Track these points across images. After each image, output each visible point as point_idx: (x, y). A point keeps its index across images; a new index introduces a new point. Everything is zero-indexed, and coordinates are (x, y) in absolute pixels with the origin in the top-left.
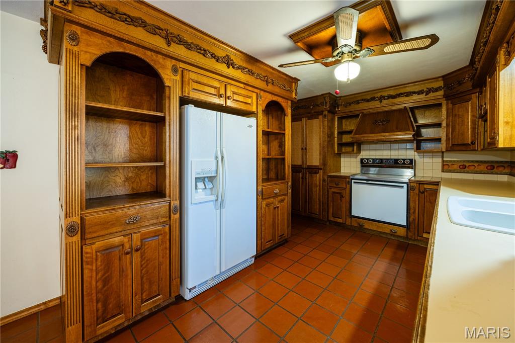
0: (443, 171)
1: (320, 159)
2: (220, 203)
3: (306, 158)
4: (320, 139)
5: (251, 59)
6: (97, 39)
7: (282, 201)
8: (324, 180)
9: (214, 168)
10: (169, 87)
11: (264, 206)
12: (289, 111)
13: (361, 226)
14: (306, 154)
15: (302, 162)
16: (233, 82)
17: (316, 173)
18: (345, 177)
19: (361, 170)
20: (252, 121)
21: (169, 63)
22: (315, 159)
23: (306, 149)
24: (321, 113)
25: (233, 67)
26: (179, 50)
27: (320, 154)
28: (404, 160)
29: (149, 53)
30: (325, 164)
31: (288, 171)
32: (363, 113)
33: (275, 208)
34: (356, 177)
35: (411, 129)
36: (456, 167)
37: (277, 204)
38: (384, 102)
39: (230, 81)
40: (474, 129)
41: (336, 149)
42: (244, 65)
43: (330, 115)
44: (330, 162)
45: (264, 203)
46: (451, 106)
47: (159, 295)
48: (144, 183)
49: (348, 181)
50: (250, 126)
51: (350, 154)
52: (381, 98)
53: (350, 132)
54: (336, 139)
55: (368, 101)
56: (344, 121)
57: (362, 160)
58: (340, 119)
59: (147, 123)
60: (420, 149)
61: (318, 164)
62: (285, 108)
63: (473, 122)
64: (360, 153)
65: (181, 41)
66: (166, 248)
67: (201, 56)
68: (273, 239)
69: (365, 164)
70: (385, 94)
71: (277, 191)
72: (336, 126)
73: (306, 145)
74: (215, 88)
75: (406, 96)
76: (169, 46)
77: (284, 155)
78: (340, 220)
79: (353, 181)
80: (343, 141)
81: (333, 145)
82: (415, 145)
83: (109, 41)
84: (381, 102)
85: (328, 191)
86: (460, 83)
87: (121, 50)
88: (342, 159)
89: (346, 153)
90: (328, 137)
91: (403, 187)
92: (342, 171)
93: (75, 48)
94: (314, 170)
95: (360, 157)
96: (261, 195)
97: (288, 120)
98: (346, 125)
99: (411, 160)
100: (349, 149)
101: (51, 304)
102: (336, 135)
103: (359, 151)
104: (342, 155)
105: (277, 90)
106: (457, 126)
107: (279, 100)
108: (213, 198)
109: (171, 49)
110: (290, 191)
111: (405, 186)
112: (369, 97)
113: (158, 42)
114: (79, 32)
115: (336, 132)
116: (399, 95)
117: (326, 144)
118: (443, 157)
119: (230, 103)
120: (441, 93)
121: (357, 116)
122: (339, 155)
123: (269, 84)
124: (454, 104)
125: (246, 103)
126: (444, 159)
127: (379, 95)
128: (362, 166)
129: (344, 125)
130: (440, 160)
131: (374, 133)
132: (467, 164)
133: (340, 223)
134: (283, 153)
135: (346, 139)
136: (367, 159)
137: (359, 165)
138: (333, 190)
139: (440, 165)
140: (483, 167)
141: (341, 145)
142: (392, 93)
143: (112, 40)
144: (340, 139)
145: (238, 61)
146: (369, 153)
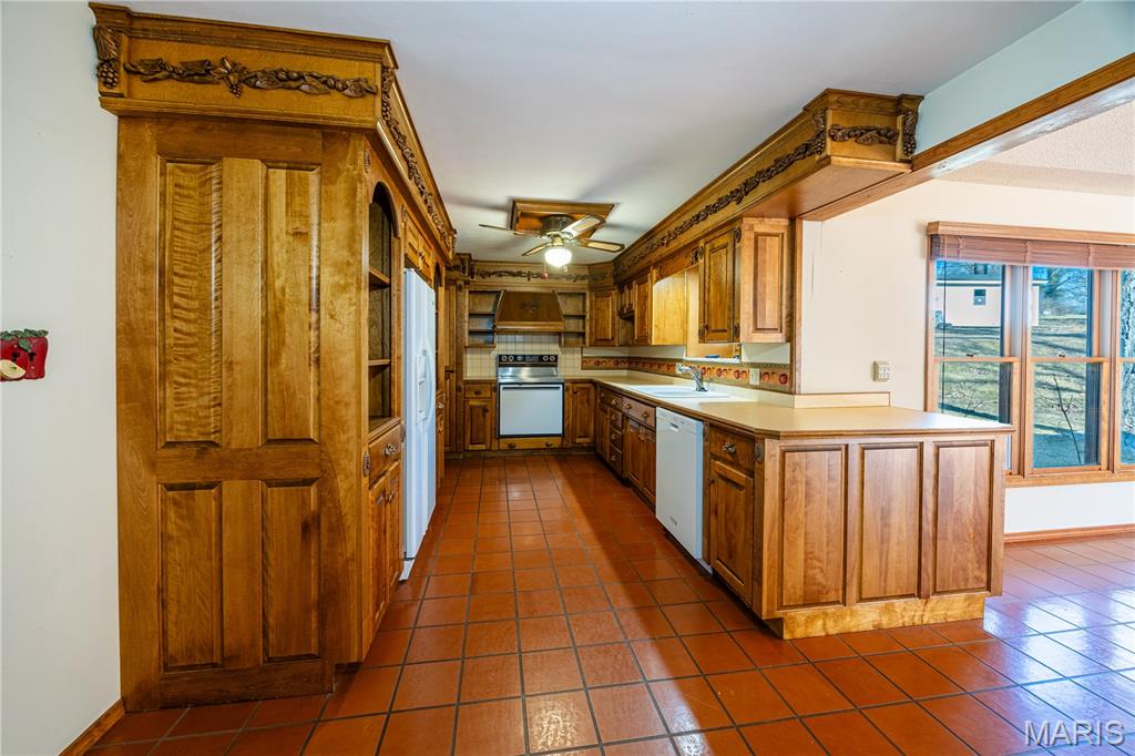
0: (582, 369)
4: (450, 322)
5: (439, 199)
6: (375, 163)
8: (458, 389)
10: (400, 238)
12: (443, 279)
13: (511, 447)
18: (488, 382)
24: (454, 282)
27: (452, 346)
28: (549, 356)
29: (393, 185)
32: (506, 290)
33: (439, 433)
36: (592, 363)
38: (532, 280)
40: (613, 324)
41: (466, 340)
46: (594, 298)
49: (494, 386)
51: (480, 348)
53: (484, 315)
55: (514, 275)
56: (477, 297)
57: (499, 356)
58: (473, 293)
61: (447, 363)
63: (613, 318)
64: (494, 346)
69: (505, 364)
70: (534, 271)
72: (466, 304)
74: (417, 242)
75: (555, 278)
78: (483, 447)
79: (502, 387)
80: (476, 328)
83: (379, 166)
84: (529, 279)
86: (603, 277)
87: (383, 180)
91: (557, 389)
95: (495, 353)
98: (475, 303)
99: (555, 357)
102: (466, 318)
103: (493, 344)
106: (600, 321)
111: (560, 386)
112: (515, 270)
115: (467, 314)
118: (582, 353)
120: (586, 282)
121: (497, 294)
124: (597, 297)
125: (428, 266)
126: (585, 355)
127: (526, 270)
128: (500, 365)
129: (471, 303)
130: (580, 356)
131: (524, 321)
132: (601, 360)
133: (482, 450)
135: (479, 324)
137: (494, 364)
138: (470, 402)
139: (581, 361)
140: (611, 363)
141: (470, 333)
143: (380, 163)
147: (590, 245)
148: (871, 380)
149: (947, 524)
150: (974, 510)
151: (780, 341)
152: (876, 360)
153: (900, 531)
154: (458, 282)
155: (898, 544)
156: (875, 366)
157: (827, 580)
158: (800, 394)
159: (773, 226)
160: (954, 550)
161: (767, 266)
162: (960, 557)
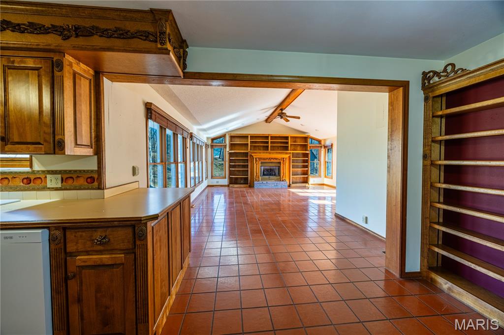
148: (132, 175)
151: (92, 154)
152: (134, 165)
156: (134, 169)
158: (106, 189)
159: (85, 71)
161: (82, 98)
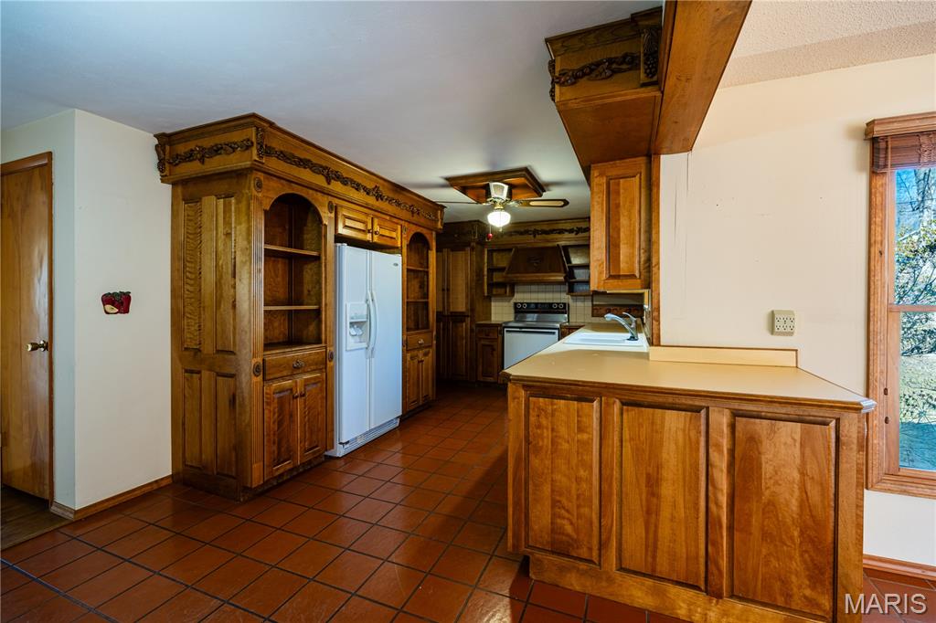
0: (593, 316)
1: (466, 304)
2: (370, 351)
3: (448, 302)
4: (467, 277)
5: (398, 188)
6: (274, 184)
7: (426, 354)
8: (472, 330)
9: (365, 313)
10: (325, 225)
11: (408, 358)
12: (434, 244)
14: (448, 297)
15: (444, 308)
16: (380, 215)
17: (462, 321)
18: (497, 325)
19: (515, 317)
20: (398, 258)
21: (326, 199)
22: (460, 305)
23: (448, 290)
24: (468, 244)
25: (382, 199)
26: (337, 187)
27: (467, 296)
28: (558, 304)
29: (311, 191)
30: (472, 310)
31: (432, 317)
32: (516, 248)
33: (419, 362)
34: (510, 325)
35: (562, 269)
36: (603, 311)
37: (421, 357)
38: (538, 237)
39: (376, 214)
41: (486, 291)
42: (391, 195)
43: (479, 247)
44: (479, 307)
45: (409, 355)
47: (317, 446)
48: (277, 332)
49: (500, 329)
50: (397, 265)
51: (502, 297)
52: (535, 233)
53: (502, 269)
54: (486, 278)
55: (521, 234)
56: (495, 254)
57: (515, 304)
58: (491, 252)
59: (280, 259)
60: (573, 292)
61: (464, 310)
62: (430, 241)
64: (513, 295)
65: (339, 178)
66: (323, 397)
67: (354, 190)
68: (418, 400)
69: (520, 310)
70: (538, 228)
71: (421, 341)
72: (486, 260)
73: (448, 285)
74: (363, 222)
75: (559, 233)
76: (329, 184)
77: (428, 298)
78: (491, 379)
79: (505, 329)
80: (495, 280)
81: (482, 285)
82: (567, 288)
83: (282, 184)
84: (535, 236)
85: (477, 344)
87: (291, 192)
88: (493, 304)
89: (496, 296)
90: (477, 276)
91: (554, 333)
92: (493, 319)
93: (260, 195)
94: (458, 317)
95: (513, 301)
96: (407, 347)
97: (433, 255)
98: (497, 260)
99: (565, 304)
100: (501, 291)
101: (164, 483)
102: (486, 273)
103: (512, 293)
104: (493, 299)
105: (422, 221)
107: (424, 231)
108: (364, 345)
109: (330, 187)
110: (435, 342)
111: (557, 331)
112: (522, 230)
113: (320, 180)
114: (262, 178)
115: (486, 269)
116: (552, 231)
117: (474, 284)
118: (592, 301)
119: (376, 239)
121: (510, 250)
122: (489, 298)
123: (415, 215)
125: (391, 238)
126: (595, 303)
127: (532, 228)
128: (516, 312)
129: (495, 259)
130: (590, 304)
131: (528, 273)
133: (491, 383)
134: (426, 295)
135: (497, 277)
136: (522, 304)
137: (513, 311)
138: (483, 342)
139: (591, 309)
141: (491, 285)
142: (546, 228)
143: (284, 182)
144: (490, 278)
145: (386, 193)
146: (522, 297)
147: (532, 203)
148: (762, 333)
149: (751, 516)
150: (801, 506)
152: (778, 309)
153: (674, 505)
154: (472, 244)
155: (672, 519)
156: (773, 316)
157: (578, 534)
158: (658, 346)
159: (627, 167)
160: (764, 551)
161: (621, 210)
162: (774, 563)
